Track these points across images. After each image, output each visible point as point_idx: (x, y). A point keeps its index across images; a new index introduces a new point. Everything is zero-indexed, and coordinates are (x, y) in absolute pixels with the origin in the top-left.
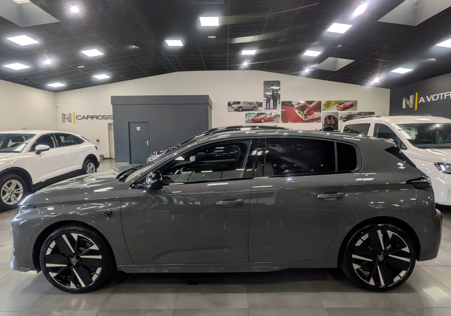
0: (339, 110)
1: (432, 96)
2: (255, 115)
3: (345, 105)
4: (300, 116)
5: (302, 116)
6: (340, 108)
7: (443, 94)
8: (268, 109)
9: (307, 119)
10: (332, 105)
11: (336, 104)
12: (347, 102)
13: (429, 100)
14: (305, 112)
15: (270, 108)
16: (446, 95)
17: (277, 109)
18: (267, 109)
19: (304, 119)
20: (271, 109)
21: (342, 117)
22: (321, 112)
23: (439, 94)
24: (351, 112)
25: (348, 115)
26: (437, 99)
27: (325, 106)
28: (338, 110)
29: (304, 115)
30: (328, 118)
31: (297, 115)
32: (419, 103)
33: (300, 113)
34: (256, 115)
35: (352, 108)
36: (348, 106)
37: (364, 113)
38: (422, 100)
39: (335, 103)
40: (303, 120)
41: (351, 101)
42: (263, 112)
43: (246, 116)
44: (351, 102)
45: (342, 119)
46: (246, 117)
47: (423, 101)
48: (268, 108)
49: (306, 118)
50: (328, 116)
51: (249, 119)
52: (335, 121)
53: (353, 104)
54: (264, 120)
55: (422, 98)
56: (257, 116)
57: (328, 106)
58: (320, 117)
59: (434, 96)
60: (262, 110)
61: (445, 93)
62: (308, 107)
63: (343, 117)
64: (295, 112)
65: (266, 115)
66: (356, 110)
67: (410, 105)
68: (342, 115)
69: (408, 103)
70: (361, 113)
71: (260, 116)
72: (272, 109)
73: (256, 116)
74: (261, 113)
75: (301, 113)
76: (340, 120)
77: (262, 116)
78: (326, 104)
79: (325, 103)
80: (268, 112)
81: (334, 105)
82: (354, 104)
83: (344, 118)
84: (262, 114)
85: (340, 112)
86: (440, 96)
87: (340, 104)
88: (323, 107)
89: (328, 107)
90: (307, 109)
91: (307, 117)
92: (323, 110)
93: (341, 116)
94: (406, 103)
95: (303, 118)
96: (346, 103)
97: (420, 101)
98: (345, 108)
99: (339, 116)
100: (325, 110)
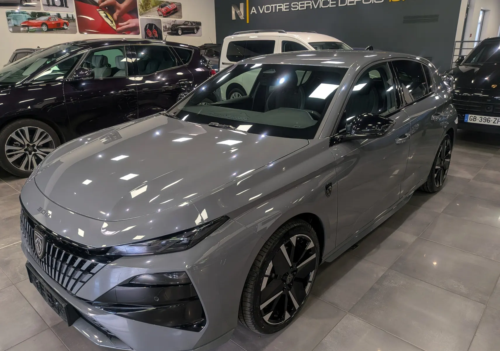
0: (162, 15)
1: (264, 6)
2: (27, 15)
3: (167, 8)
4: (109, 22)
5: (112, 23)
6: (162, 13)
7: (275, 6)
8: (51, 6)
9: (119, 29)
10: (151, 7)
11: (156, 6)
12: (170, 4)
13: (261, 12)
14: (115, 15)
15: (54, 5)
16: (278, 8)
17: (68, 7)
18: (49, 5)
19: (115, 28)
20: (57, 6)
21: (165, 27)
22: (138, 18)
23: (272, 5)
24: (175, 20)
25: (173, 25)
26: (269, 11)
27: (143, 8)
28: (160, 16)
29: (114, 21)
30: (149, 28)
31: (103, 20)
32: (251, 14)
33: (107, 17)
34: (30, 17)
35: (176, 14)
36: (171, 11)
37: (190, 23)
38: (254, 10)
39: (155, 4)
40: (114, 30)
41: (174, 3)
42: (42, 10)
43: (9, 18)
44: (175, 5)
45: (166, 30)
46: (9, 20)
47: (255, 12)
48: (51, 3)
49: (118, 26)
50: (148, 25)
51: (16, 24)
52: (158, 33)
53: (176, 8)
54: (48, 28)
55: (253, 8)
56: (32, 19)
57: (146, 8)
58: (138, 25)
59: (266, 7)
60: (40, 7)
61: (278, 5)
62: (119, 8)
63: (168, 27)
64: (101, 16)
65: (49, 16)
66: (181, 18)
67: (240, 15)
68: (166, 24)
69: (238, 12)
70: (187, 23)
71: (38, 19)
72: (59, 6)
73: (29, 19)
74: (38, 13)
75: (110, 17)
76: (164, 31)
77: (43, 19)
78: (143, 4)
79: (142, 2)
80: (53, 12)
81: (154, 7)
82: (178, 8)
83: (169, 29)
84: (41, 15)
85: (162, 19)
86: (272, 7)
87: (162, 7)
88: (139, 10)
89: (147, 10)
90: (118, 11)
91: (120, 24)
92: (140, 15)
93: (164, 25)
94: (236, 12)
95: (113, 25)
96: (169, 6)
97: (252, 12)
98: (168, 14)
99: (163, 25)
100: (143, 14)
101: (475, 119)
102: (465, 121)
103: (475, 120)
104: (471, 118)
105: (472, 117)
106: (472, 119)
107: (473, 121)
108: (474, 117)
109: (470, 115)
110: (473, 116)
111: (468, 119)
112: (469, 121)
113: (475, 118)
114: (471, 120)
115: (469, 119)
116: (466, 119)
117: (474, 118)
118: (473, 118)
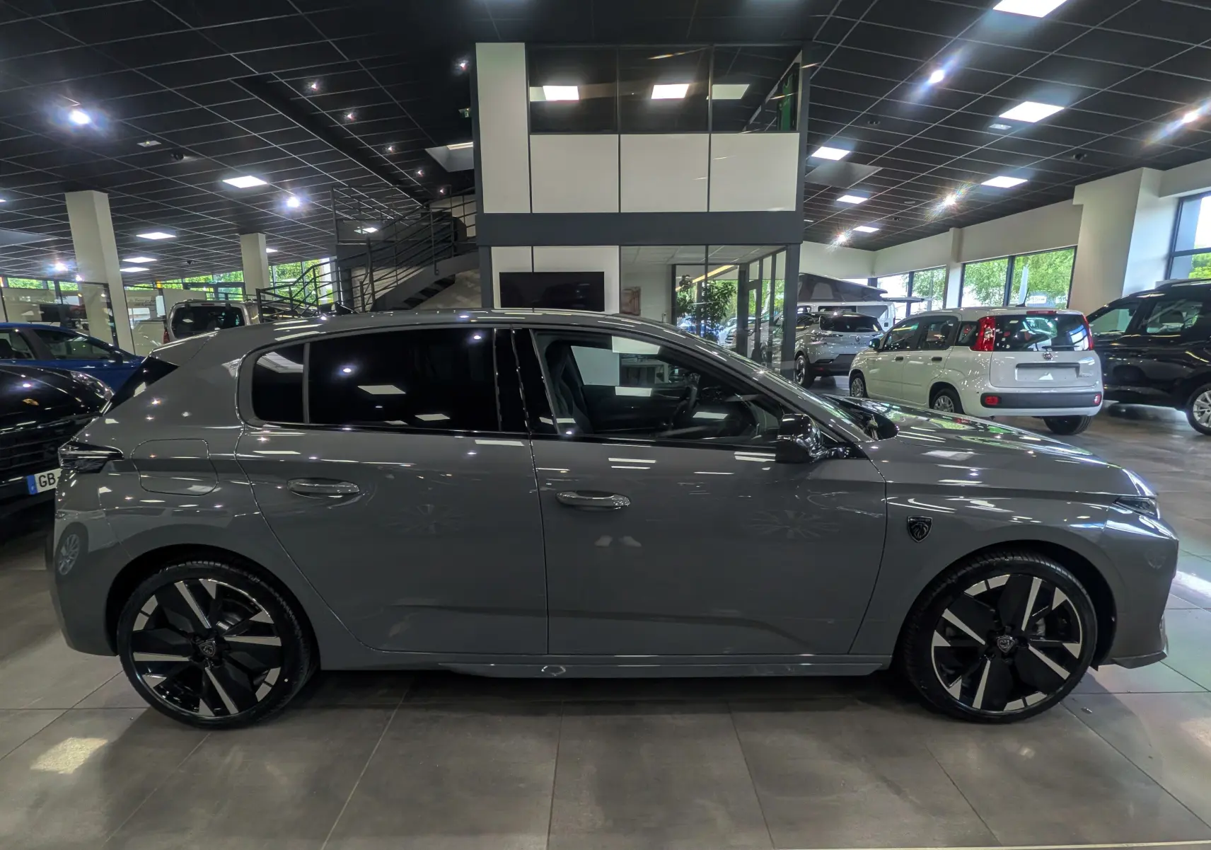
101: (53, 478)
102: (31, 493)
103: (52, 481)
104: (43, 479)
105: (45, 477)
106: (45, 482)
107: (50, 484)
108: (49, 474)
109: (37, 476)
110: (45, 473)
111: (34, 484)
112: (40, 490)
113: (51, 476)
114: (43, 484)
115: (38, 485)
116: (32, 488)
117: (49, 479)
118: (46, 479)
